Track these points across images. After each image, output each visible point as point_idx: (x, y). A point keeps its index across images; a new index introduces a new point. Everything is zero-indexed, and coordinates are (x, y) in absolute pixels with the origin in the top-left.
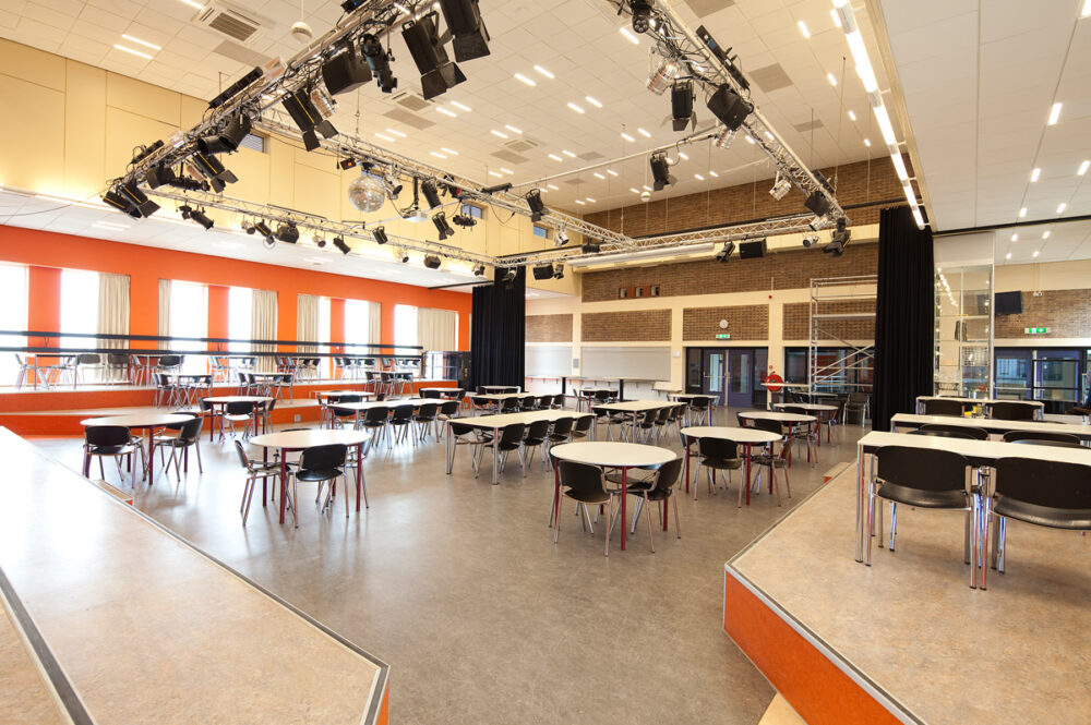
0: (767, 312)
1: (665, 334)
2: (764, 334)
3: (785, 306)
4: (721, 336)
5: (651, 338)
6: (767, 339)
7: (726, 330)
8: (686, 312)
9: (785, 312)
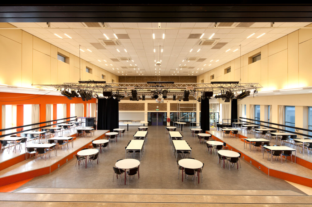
0: (167, 105)
1: (143, 109)
2: (166, 109)
3: (170, 104)
4: (157, 110)
5: (139, 110)
6: (167, 110)
7: (158, 108)
8: (148, 104)
9: (170, 105)
